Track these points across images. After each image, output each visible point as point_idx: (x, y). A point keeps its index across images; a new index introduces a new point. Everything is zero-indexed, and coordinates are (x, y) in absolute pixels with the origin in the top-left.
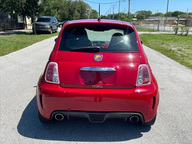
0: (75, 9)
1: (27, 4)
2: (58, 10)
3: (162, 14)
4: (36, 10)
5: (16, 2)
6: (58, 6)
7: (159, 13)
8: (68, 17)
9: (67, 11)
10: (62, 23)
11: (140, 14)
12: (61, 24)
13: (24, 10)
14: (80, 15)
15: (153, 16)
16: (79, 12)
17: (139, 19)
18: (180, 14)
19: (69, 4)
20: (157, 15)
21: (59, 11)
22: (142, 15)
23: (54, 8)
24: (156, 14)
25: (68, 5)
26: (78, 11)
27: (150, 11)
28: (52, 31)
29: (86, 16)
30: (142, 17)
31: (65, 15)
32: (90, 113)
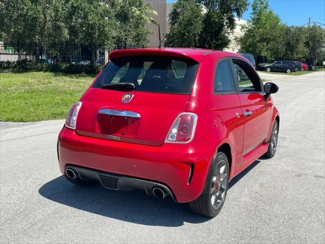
0: (297, 40)
1: (204, 35)
2: (267, 43)
4: (215, 43)
5: (184, 33)
6: (269, 36)
8: (284, 55)
9: (284, 45)
10: (271, 65)
12: (269, 67)
13: (198, 44)
14: (308, 51)
16: (309, 46)
19: (289, 32)
21: (269, 46)
23: (263, 40)
25: (287, 34)
26: (307, 44)
28: (240, 77)
29: (321, 52)
31: (278, 51)
32: (101, 174)
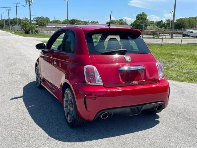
3: (60, 21)
7: (57, 20)
11: (41, 21)
15: (51, 23)
17: (41, 25)
18: (76, 22)
20: (55, 22)
22: (43, 22)
24: (53, 21)
27: (48, 17)
30: (43, 23)
